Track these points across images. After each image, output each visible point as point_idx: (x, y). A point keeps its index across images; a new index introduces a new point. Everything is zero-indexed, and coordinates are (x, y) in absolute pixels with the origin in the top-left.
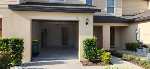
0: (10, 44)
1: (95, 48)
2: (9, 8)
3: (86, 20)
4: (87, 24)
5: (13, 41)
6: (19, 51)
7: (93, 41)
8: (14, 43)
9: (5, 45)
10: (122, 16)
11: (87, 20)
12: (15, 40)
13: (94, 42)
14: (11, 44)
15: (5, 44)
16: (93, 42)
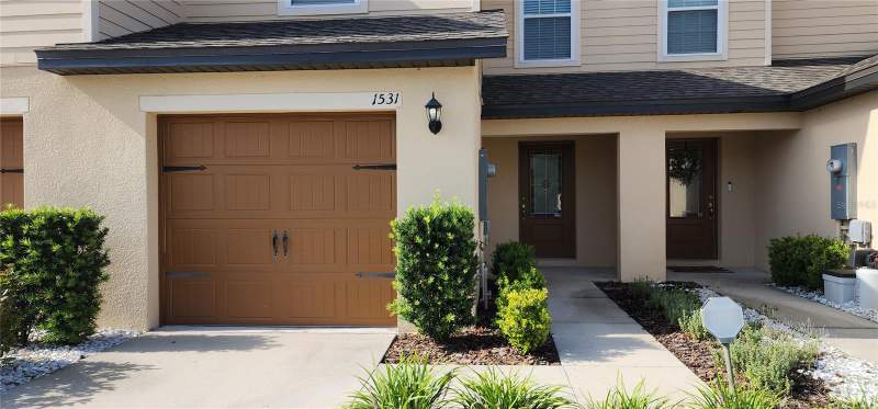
0: (26, 242)
1: (457, 263)
2: (40, 68)
3: (429, 106)
4: (435, 126)
5: (43, 227)
6: (71, 273)
7: (446, 224)
8: (48, 237)
9: (10, 242)
10: (776, 63)
11: (434, 104)
12: (50, 220)
13: (453, 230)
14: (33, 238)
15: (10, 237)
16: (445, 230)
